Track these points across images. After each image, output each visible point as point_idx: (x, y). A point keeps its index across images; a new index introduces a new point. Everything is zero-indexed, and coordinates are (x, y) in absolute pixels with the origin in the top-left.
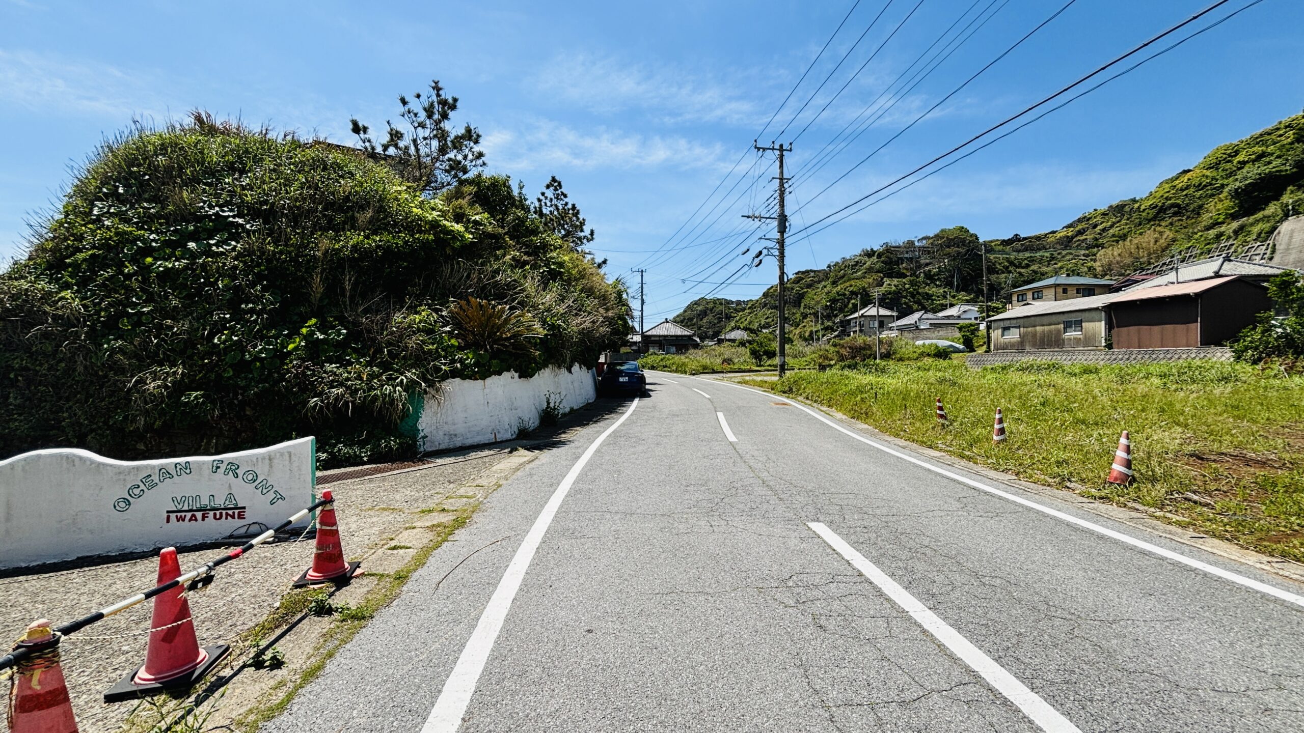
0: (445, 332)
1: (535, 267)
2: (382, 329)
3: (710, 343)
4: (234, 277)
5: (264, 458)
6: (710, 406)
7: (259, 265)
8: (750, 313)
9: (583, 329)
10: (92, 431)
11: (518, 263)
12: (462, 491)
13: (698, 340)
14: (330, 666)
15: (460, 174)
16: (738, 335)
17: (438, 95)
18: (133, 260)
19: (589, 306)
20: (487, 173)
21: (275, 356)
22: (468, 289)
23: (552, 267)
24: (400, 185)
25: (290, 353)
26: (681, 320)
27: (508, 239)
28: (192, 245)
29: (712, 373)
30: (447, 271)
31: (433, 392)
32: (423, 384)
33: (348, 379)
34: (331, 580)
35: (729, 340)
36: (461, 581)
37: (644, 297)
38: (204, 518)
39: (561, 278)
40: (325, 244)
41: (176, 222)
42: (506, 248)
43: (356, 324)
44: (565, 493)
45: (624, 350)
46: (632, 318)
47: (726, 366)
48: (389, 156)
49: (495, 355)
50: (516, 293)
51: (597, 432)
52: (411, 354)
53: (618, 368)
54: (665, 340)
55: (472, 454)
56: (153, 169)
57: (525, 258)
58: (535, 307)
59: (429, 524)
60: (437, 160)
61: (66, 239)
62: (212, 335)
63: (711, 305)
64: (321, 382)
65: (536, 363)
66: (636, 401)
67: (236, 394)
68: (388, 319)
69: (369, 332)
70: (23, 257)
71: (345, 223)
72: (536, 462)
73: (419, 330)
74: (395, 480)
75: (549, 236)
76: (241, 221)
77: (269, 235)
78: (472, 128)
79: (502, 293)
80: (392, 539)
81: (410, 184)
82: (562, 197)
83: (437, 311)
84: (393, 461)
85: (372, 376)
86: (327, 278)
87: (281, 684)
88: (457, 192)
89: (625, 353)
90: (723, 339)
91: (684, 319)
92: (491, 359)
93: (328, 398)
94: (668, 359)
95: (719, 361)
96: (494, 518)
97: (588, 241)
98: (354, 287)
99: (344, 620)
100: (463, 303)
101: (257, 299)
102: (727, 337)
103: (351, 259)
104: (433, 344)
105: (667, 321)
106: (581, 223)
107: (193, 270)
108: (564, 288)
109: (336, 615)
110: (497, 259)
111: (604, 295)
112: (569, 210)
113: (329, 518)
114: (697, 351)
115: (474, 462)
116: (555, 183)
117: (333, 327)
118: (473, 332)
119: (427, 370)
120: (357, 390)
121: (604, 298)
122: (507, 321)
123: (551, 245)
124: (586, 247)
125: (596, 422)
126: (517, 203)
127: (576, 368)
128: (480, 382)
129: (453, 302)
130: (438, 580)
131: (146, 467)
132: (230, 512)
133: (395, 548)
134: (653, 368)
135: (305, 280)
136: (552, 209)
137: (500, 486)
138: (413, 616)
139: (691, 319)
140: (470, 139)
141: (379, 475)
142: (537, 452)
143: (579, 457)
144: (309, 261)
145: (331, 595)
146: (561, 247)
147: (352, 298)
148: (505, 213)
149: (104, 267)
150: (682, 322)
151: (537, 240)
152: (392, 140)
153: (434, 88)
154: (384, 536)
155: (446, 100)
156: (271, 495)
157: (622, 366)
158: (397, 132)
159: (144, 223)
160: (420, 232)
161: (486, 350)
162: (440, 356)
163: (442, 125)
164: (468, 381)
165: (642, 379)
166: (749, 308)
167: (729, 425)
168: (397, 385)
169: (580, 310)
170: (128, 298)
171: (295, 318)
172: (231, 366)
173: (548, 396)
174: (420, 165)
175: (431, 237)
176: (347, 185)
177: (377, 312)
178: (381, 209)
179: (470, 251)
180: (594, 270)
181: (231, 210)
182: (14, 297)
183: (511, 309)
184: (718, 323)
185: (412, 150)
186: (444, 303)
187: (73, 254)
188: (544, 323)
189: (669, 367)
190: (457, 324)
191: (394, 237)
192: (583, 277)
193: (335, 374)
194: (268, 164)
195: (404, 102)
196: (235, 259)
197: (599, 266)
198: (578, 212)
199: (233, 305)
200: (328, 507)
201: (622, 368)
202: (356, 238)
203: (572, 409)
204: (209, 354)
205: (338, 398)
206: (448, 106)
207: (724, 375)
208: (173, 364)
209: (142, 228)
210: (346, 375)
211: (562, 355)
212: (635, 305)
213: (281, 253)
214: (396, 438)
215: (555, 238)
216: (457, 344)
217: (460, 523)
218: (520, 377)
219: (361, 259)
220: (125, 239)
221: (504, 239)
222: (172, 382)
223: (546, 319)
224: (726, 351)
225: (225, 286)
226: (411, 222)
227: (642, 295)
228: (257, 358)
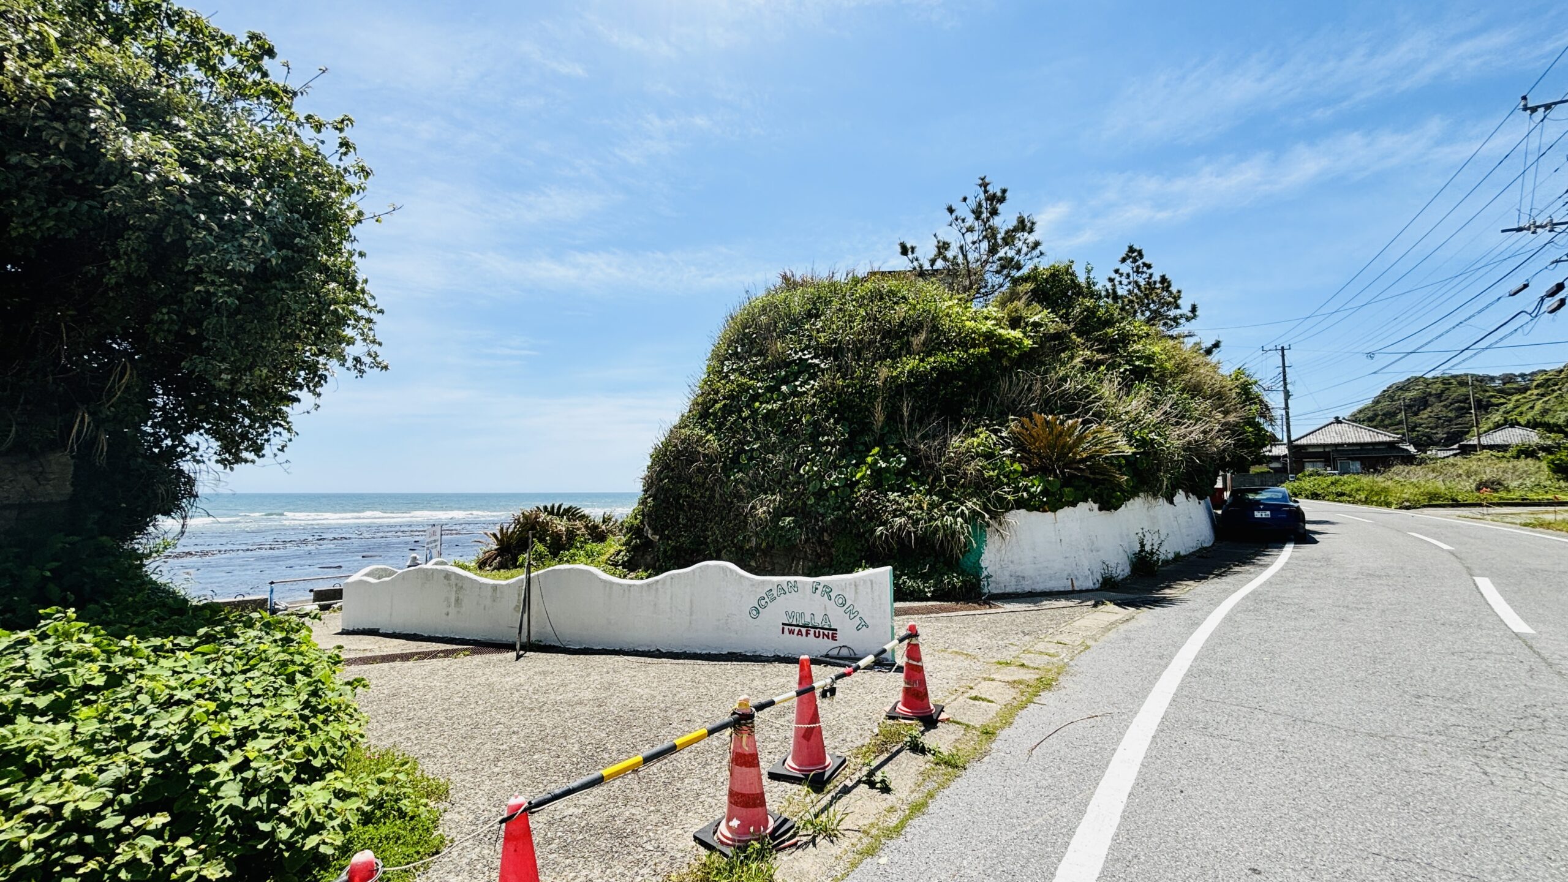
0: (1006, 456)
1: (1112, 367)
2: (940, 456)
3: (1441, 454)
4: (813, 414)
5: (850, 584)
6: (1457, 565)
7: (831, 400)
8: (1543, 395)
9: (1189, 443)
10: (724, 547)
11: (1091, 365)
12: (1041, 646)
13: (1412, 449)
14: (933, 807)
15: (1014, 273)
16: (1514, 436)
17: (986, 192)
18: (748, 406)
19: (1196, 409)
20: (1044, 265)
21: (846, 485)
22: (1029, 404)
23: (1137, 363)
24: (950, 299)
25: (858, 482)
26: (1368, 417)
27: (1074, 337)
28: (784, 388)
29: (1452, 506)
30: (1004, 385)
31: (996, 525)
32: (987, 516)
33: (909, 509)
34: (921, 719)
35: (1491, 447)
36: (1056, 753)
37: (1289, 387)
38: (807, 634)
39: (1151, 376)
40: (884, 372)
41: (774, 370)
42: (1072, 347)
43: (915, 450)
44: (1184, 671)
45: (1255, 470)
46: (1272, 420)
47: (1486, 493)
48: (937, 270)
49: (1067, 481)
50: (1089, 403)
51: (1225, 590)
52: (970, 483)
53: (1251, 496)
54: (1337, 451)
55: (1045, 602)
56: (758, 327)
57: (1100, 357)
58: (1116, 418)
59: (1010, 679)
60: (986, 262)
61: (709, 394)
62: (799, 466)
63: (1439, 386)
64: (885, 511)
65: (1122, 491)
66: (1289, 548)
67: (817, 520)
68: (945, 444)
69: (927, 458)
70: (686, 411)
71: (901, 349)
72: (1132, 623)
73: (978, 454)
74: (963, 622)
75: (1130, 323)
76: (817, 361)
77: (838, 371)
78: (1025, 216)
79: (1071, 404)
80: (971, 688)
81: (960, 296)
82: (1145, 269)
83: (995, 432)
84: (957, 601)
85: (932, 506)
86: (887, 407)
87: (892, 809)
88: (1012, 294)
89: (1258, 474)
90: (1475, 446)
91: (1376, 415)
92: (1062, 486)
93: (892, 527)
94: (1350, 484)
95: (1469, 484)
96: (1086, 685)
97: (1188, 319)
98: (911, 415)
99: (937, 764)
100: (1026, 420)
101: (832, 431)
102: (1484, 441)
103: (909, 385)
104: (994, 470)
105: (1338, 421)
106: (1174, 298)
107: (785, 410)
108: (1157, 390)
109: (929, 756)
110: (1063, 364)
111: (1219, 393)
112: (1155, 282)
113: (914, 652)
114: (1413, 467)
115: (1049, 612)
116: (1133, 254)
117: (894, 455)
118: (1039, 455)
119: (988, 500)
120: (918, 521)
121: (1219, 397)
122: (1081, 439)
123: (1133, 335)
124: (1184, 328)
125: (1220, 575)
126: (1085, 290)
127: (1180, 497)
128: (1049, 515)
129: (1013, 420)
130: (1030, 747)
131: (769, 582)
132: (826, 632)
133: (975, 698)
134: (1315, 496)
135: (868, 410)
136: (1130, 287)
137: (1088, 647)
138: (1008, 780)
139: (1391, 415)
140: (1023, 230)
141: (944, 614)
142: (1131, 609)
143: (1198, 624)
144: (871, 391)
145: (923, 733)
146: (1148, 335)
147: (910, 423)
148: (1070, 306)
149: (730, 413)
150: (1370, 420)
151: (1112, 332)
152: (940, 253)
153: (980, 186)
154: (963, 683)
155: (995, 194)
156: (857, 621)
157: (1257, 493)
158: (944, 243)
159: (753, 374)
160: (974, 346)
161: (1056, 476)
162: (1002, 484)
163: (991, 223)
164: (1035, 512)
165: (1298, 515)
166: (1538, 386)
167: (1509, 601)
168: (958, 516)
169: (1183, 417)
170: (745, 437)
171: (861, 448)
172: (813, 494)
173: (1140, 535)
174: (969, 273)
175: (987, 350)
176: (902, 310)
177: (934, 437)
178: (935, 328)
179: (1029, 359)
180: (1200, 359)
181: (810, 353)
182: (683, 442)
183: (1084, 423)
184: (1457, 417)
185: (960, 259)
186: (1003, 423)
187: (713, 405)
188: (1130, 437)
189: (1350, 496)
190: (1020, 446)
191: (948, 357)
192: (1184, 371)
193: (897, 503)
194: (836, 305)
195: (951, 210)
196: (814, 396)
197: (1209, 352)
198: (1169, 285)
199: (813, 438)
200: (914, 641)
201: (1258, 497)
202: (910, 363)
203: (1177, 556)
204: (797, 483)
205: (901, 528)
206: (996, 200)
207: (1485, 510)
208: (773, 494)
209: (751, 379)
210: (906, 504)
211: (1157, 479)
212: (1275, 400)
213: (848, 386)
214: (959, 575)
215: (1137, 324)
216: (1020, 469)
217: (1045, 684)
218: (1100, 509)
219: (917, 384)
220: (743, 389)
221: (1069, 338)
222: (774, 509)
223: (1132, 433)
224: (1487, 467)
225: (807, 421)
226: (965, 337)
227: (1285, 384)
228: (832, 488)
